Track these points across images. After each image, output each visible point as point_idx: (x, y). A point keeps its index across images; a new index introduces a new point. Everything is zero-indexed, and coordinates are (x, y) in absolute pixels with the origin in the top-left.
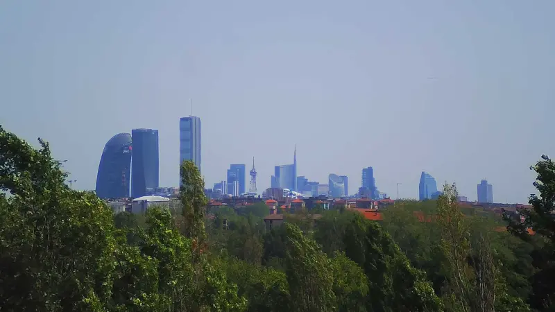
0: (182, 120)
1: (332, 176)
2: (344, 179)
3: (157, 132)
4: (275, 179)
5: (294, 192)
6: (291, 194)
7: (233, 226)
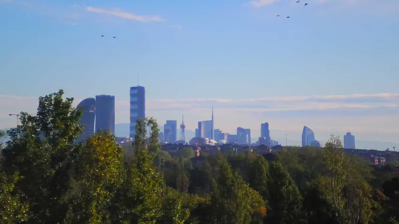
0: (132, 88)
1: (239, 129)
2: (248, 131)
3: (113, 97)
4: (198, 131)
5: (211, 140)
6: (210, 142)
7: (168, 164)
